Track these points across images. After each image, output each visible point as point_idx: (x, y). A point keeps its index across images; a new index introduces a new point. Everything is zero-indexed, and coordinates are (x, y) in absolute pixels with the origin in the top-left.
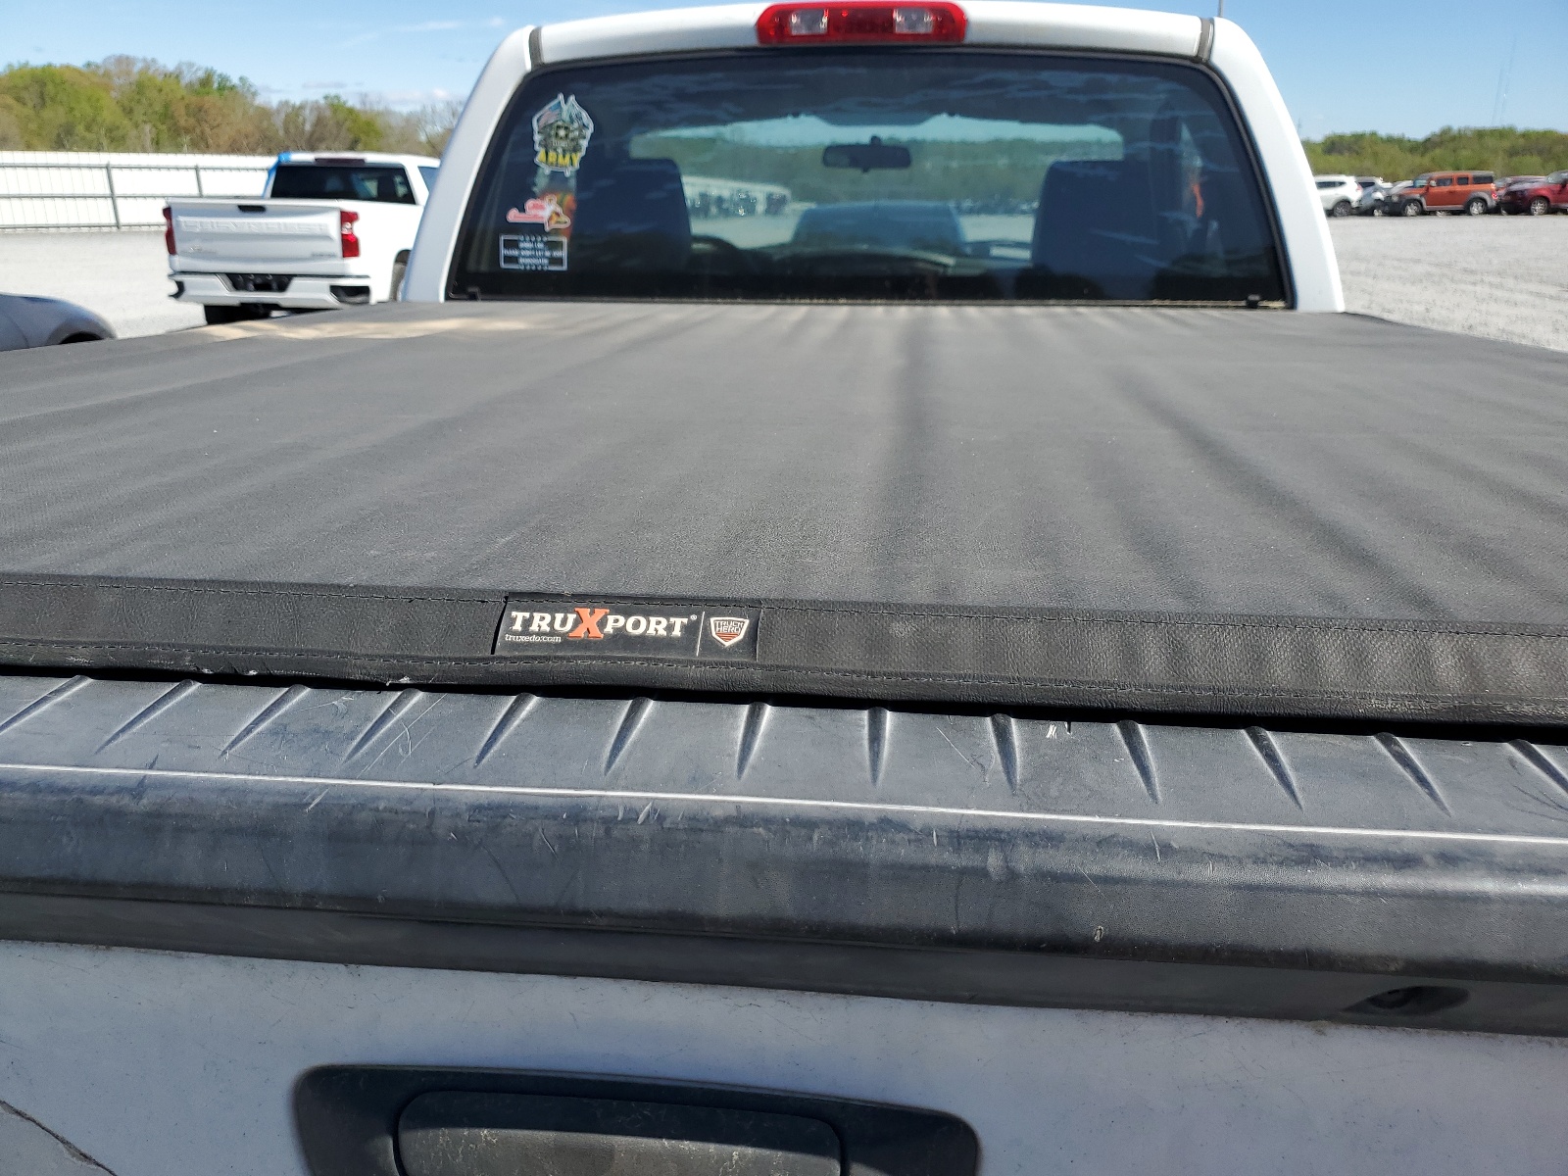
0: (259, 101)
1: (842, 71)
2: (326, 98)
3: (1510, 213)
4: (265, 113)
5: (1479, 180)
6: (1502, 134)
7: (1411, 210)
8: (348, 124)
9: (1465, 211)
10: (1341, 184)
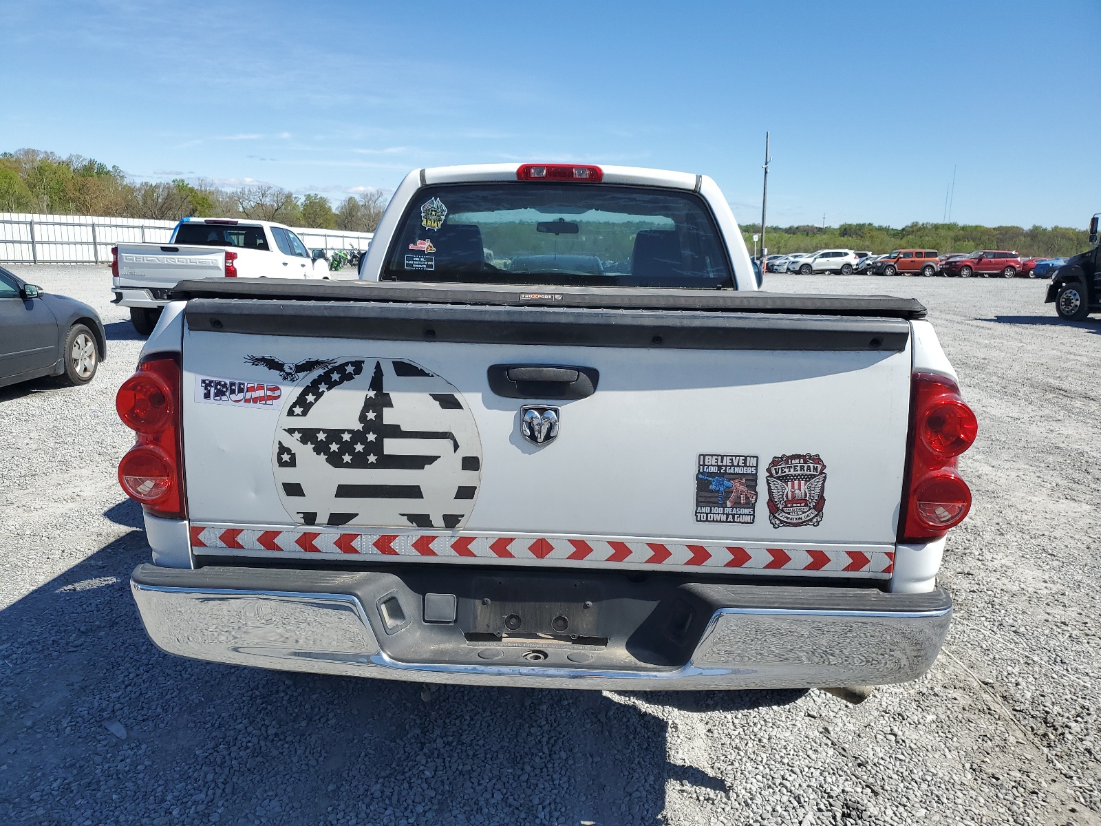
0: (127, 181)
1: (552, 192)
2: (174, 181)
3: (949, 276)
4: (130, 190)
5: (928, 255)
6: (950, 227)
7: (889, 272)
8: (189, 198)
9: (921, 274)
10: (846, 254)
